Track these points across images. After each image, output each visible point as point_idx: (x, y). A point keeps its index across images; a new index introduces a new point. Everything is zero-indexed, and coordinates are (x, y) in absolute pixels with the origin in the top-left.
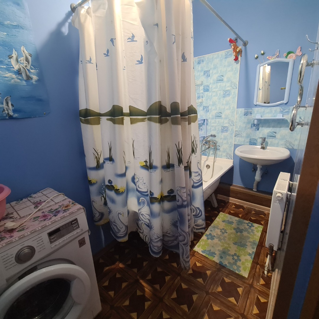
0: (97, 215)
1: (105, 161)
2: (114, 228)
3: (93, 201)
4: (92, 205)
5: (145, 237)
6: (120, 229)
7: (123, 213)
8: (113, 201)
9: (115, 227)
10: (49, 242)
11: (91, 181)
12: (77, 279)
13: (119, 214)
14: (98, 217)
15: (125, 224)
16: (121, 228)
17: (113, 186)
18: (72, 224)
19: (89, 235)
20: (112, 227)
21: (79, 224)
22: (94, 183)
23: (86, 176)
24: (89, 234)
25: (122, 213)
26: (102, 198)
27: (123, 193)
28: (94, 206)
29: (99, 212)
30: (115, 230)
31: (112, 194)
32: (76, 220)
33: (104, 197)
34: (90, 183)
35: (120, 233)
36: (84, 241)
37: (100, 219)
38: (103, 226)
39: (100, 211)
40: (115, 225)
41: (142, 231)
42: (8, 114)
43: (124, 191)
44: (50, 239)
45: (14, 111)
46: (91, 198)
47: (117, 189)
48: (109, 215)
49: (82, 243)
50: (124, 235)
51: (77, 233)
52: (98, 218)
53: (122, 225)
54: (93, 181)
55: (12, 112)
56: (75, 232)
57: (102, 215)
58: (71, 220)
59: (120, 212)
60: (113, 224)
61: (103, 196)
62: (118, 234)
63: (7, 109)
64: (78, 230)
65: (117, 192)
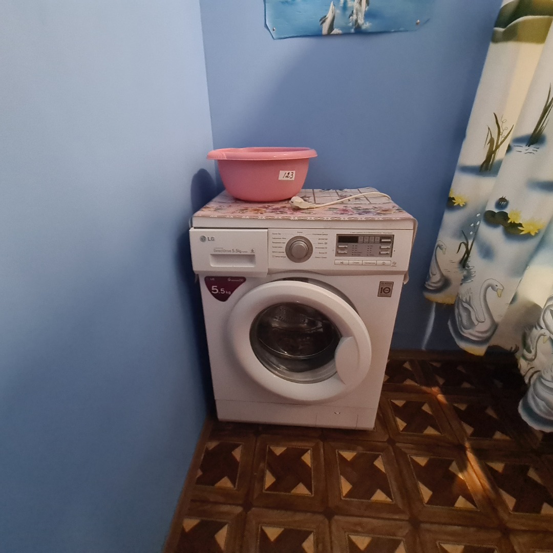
0: (435, 278)
1: (512, 145)
2: (460, 315)
3: (439, 246)
4: (434, 253)
5: (532, 371)
6: (476, 322)
7: (502, 288)
8: (488, 253)
9: (464, 315)
10: (335, 252)
11: (453, 199)
12: (350, 338)
13: (490, 287)
14: (434, 283)
15: (494, 318)
16: (479, 322)
17: (506, 214)
18: (381, 242)
19: (403, 283)
20: (456, 311)
21: (393, 250)
22: (459, 205)
23: (447, 185)
24: (405, 283)
25: (499, 287)
26: (463, 246)
27: (528, 236)
28: (438, 259)
29: (442, 275)
30: (461, 320)
31: (493, 235)
32: (391, 237)
33: (467, 245)
34: (450, 204)
35: (470, 331)
36: (390, 290)
37: (438, 290)
38: (439, 305)
39: (445, 273)
40: (466, 309)
41: (529, 356)
42: (356, 21)
43: (533, 234)
44: (337, 247)
45: (368, 15)
46: (438, 239)
47: (517, 222)
48: (461, 284)
49: (385, 290)
50: (480, 339)
51: (384, 264)
52: (433, 285)
53: (486, 316)
54: (457, 202)
55: (363, 16)
56: (379, 260)
57: (446, 283)
58: (382, 232)
59: (495, 283)
60: (463, 306)
61: (465, 242)
62: (465, 331)
63: (357, 10)
64: (387, 260)
65: (513, 230)
